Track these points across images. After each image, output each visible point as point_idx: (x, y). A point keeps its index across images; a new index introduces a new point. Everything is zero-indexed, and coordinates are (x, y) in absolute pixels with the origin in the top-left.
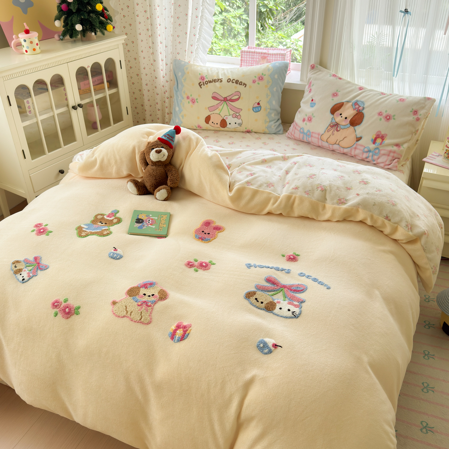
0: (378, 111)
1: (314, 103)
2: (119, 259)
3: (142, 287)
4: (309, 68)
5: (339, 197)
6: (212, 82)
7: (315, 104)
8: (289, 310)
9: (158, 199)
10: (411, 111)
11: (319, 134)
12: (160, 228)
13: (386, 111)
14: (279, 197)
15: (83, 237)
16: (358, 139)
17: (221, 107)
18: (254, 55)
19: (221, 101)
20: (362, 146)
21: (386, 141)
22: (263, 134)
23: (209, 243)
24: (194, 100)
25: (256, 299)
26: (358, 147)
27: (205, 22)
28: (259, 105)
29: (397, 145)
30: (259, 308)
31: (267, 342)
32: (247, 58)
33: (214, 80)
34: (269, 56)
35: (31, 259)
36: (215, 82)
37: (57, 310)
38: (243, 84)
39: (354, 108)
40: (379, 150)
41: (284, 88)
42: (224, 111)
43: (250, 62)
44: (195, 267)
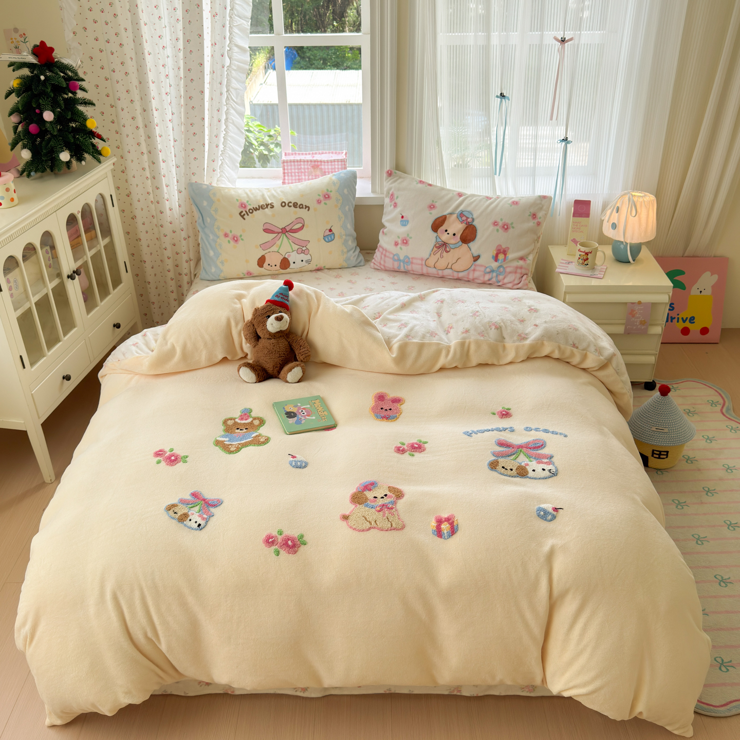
0: (492, 220)
1: (405, 221)
2: (305, 467)
3: (364, 490)
4: (385, 175)
5: (518, 332)
6: (259, 209)
7: (408, 221)
8: (544, 470)
9: (289, 382)
10: (529, 215)
11: (422, 259)
12: (323, 418)
13: (501, 220)
14: (450, 347)
15: (235, 452)
16: (475, 259)
17: (279, 243)
18: (300, 165)
19: (279, 233)
20: (482, 266)
21: (510, 256)
22: (340, 270)
23: (398, 420)
24: (237, 238)
25: (503, 467)
26: (477, 268)
27: (231, 127)
28: (332, 233)
29: (522, 258)
30: (512, 477)
31: (545, 508)
32: (291, 169)
33: (261, 206)
34: (323, 163)
35: (188, 497)
36: (262, 209)
37: (277, 547)
38: (304, 207)
39: (461, 221)
40: (504, 268)
41: (355, 205)
42: (285, 246)
43: (297, 174)
44: (408, 452)
